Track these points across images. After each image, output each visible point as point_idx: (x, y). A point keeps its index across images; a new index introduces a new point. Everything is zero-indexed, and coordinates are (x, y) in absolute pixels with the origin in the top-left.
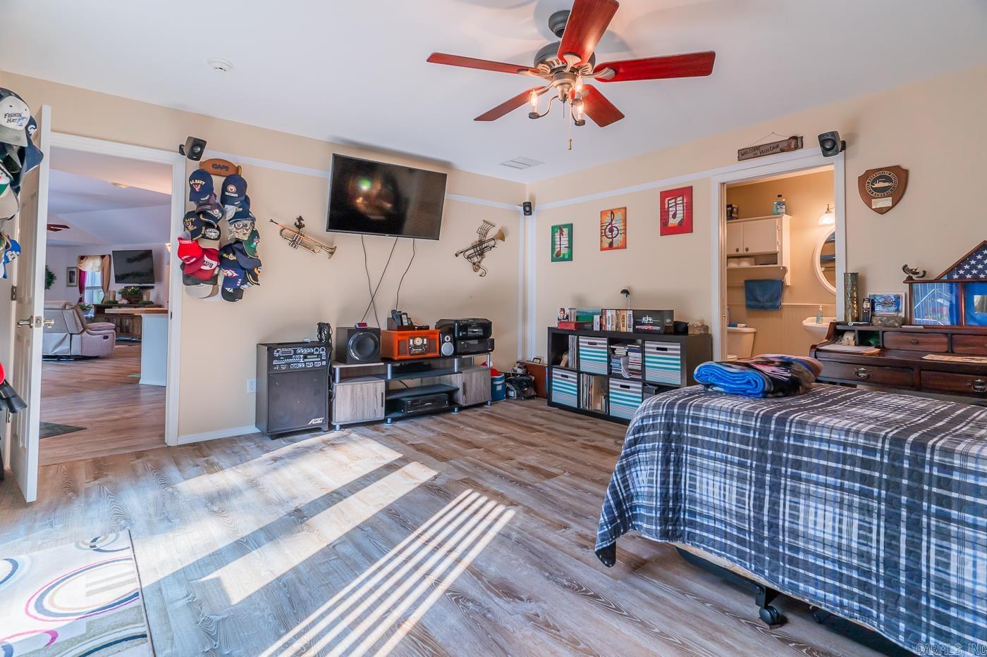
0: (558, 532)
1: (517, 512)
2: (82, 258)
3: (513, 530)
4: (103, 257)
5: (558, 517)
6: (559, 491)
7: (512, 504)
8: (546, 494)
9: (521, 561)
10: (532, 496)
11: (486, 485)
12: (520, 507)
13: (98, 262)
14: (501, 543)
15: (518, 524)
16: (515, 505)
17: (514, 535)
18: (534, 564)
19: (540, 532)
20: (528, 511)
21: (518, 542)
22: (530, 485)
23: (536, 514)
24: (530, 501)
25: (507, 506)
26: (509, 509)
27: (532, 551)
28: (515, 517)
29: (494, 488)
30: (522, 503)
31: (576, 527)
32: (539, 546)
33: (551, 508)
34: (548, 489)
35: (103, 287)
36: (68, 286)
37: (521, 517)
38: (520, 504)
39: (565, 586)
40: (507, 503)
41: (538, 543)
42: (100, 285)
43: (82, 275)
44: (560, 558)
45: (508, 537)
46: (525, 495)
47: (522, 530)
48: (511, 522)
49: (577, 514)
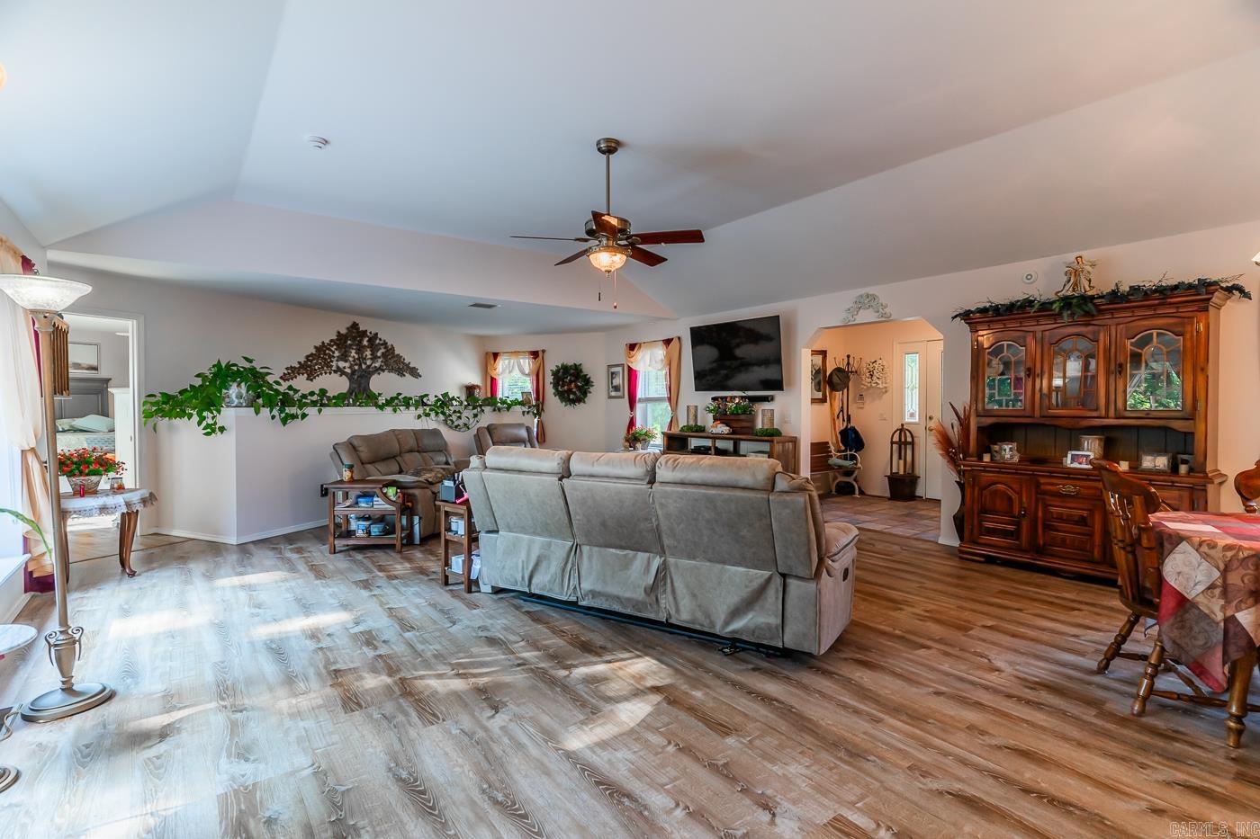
2: (632, 347)
4: (668, 342)
13: (660, 352)
35: (670, 399)
36: (610, 397)
42: (665, 394)
43: (632, 375)
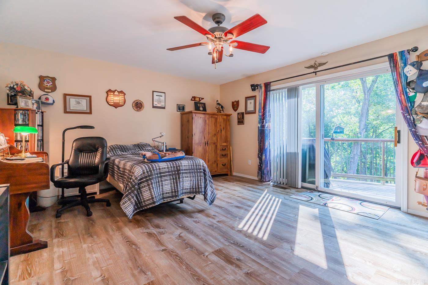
0: (222, 220)
1: (237, 227)
3: (239, 221)
5: (220, 225)
6: (216, 239)
7: (240, 231)
8: (223, 236)
9: (234, 212)
10: (231, 236)
11: (257, 244)
12: (236, 230)
14: (242, 217)
15: (237, 223)
16: (239, 231)
17: (237, 219)
18: (231, 212)
19: (229, 220)
20: (233, 228)
21: (236, 217)
22: (232, 243)
23: (229, 227)
24: (231, 232)
25: (243, 230)
26: (241, 229)
27: (231, 215)
28: (238, 225)
29: (252, 241)
30: (235, 232)
31: (214, 221)
32: (229, 216)
33: (223, 229)
34: (222, 240)
37: (236, 225)
38: (236, 231)
39: (223, 208)
40: (242, 232)
41: (229, 217)
44: (223, 213)
45: (240, 219)
46: (235, 237)
47: (235, 221)
48: (239, 224)
49: (212, 226)
